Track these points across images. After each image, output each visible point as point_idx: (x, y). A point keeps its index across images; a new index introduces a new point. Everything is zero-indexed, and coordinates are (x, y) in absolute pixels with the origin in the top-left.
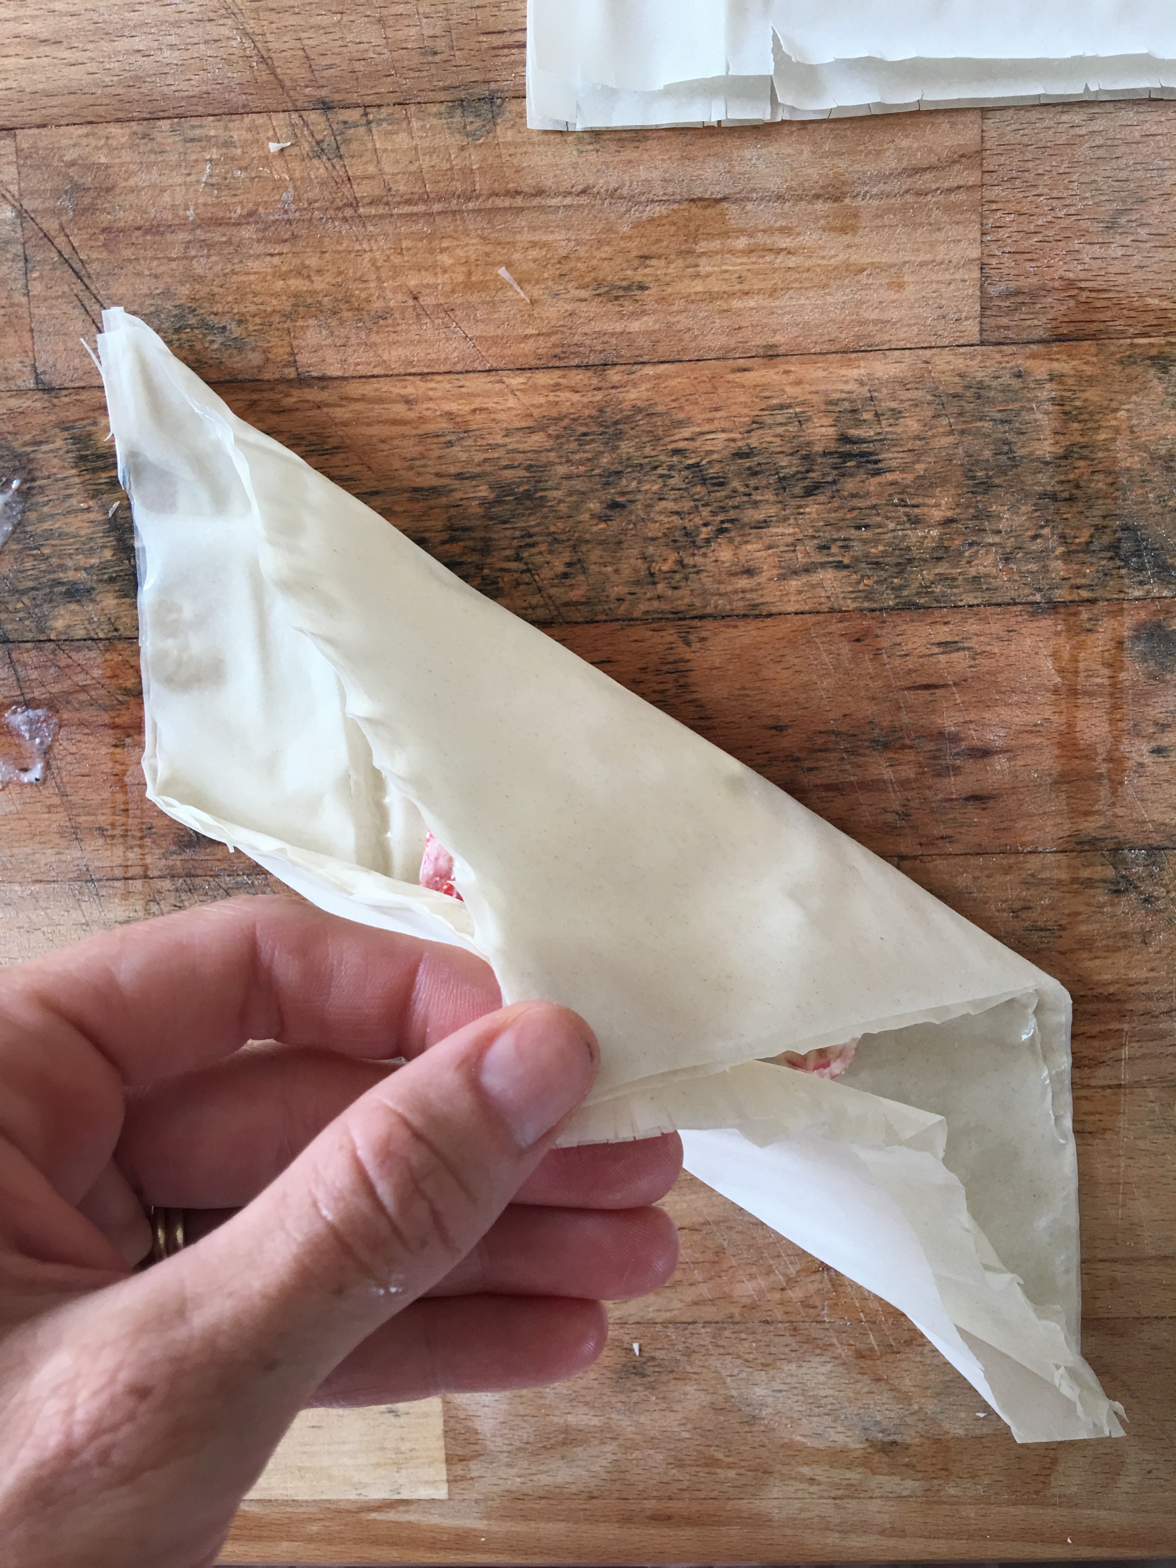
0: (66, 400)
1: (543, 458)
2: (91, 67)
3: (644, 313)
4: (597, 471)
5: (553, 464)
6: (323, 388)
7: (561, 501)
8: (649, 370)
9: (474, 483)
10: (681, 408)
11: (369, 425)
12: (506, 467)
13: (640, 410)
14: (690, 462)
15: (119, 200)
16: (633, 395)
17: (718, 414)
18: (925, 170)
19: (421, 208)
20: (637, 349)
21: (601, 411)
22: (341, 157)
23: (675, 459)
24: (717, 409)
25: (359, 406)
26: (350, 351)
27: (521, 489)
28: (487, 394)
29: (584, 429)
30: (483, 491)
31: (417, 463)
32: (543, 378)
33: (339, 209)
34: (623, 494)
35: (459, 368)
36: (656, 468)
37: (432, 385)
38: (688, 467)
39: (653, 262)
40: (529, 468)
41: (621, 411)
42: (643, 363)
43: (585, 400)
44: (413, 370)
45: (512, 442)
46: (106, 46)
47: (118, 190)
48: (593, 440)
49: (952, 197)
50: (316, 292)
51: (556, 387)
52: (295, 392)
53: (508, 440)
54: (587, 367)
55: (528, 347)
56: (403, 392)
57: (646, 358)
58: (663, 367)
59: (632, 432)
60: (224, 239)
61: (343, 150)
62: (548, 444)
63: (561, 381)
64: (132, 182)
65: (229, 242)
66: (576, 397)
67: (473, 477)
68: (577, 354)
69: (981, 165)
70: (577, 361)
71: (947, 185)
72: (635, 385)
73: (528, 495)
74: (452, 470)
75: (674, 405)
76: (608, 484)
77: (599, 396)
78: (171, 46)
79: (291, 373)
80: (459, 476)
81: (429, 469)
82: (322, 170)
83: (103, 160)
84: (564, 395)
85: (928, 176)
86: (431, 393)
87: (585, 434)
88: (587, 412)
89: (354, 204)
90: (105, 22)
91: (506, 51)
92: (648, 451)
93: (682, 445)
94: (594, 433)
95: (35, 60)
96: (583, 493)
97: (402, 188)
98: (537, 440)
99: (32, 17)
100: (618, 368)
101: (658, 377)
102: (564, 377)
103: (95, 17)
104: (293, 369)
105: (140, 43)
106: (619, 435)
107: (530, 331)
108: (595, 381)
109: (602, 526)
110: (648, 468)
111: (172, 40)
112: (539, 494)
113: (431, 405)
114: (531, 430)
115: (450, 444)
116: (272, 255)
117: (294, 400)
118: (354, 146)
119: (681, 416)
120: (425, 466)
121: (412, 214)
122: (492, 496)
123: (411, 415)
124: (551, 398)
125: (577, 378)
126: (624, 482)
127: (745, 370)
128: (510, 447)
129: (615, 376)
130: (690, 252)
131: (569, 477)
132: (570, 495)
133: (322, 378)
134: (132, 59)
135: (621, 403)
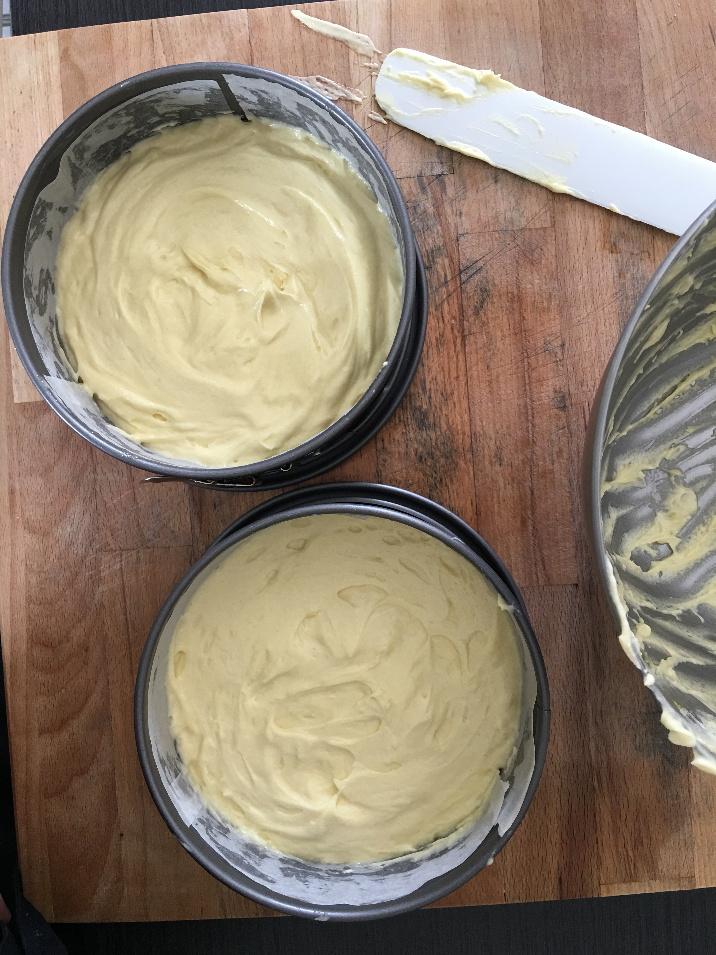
0: (454, 246)
1: (438, 430)
2: (576, 257)
3: (491, 465)
4: (433, 450)
5: (436, 433)
6: (461, 345)
7: (421, 436)
8: (471, 468)
9: (428, 403)
10: (458, 481)
11: (448, 363)
12: (434, 415)
13: (457, 465)
14: (438, 485)
15: (528, 268)
16: (462, 463)
17: (455, 495)
18: (544, 565)
19: (527, 381)
20: (479, 464)
21: (456, 451)
22: (545, 352)
23: (439, 479)
24: (457, 494)
25: (455, 359)
26: (475, 355)
27: (426, 421)
28: (461, 407)
29: (449, 444)
30: (425, 407)
31: (435, 381)
32: (467, 429)
33: (526, 351)
34: (425, 460)
35: (470, 397)
36: (435, 472)
37: (464, 387)
38: (436, 484)
39: (510, 469)
40: (434, 424)
41: (456, 458)
42: (473, 467)
43: (460, 445)
44: (469, 379)
45: (443, 418)
46: (585, 262)
47: (532, 266)
48: (445, 448)
49: (534, 576)
50: (497, 342)
51: (464, 434)
52: (459, 334)
53: (444, 416)
54: (471, 445)
55: (478, 422)
56: (461, 376)
57: (475, 467)
58: (472, 473)
59: (448, 463)
60: (515, 308)
61: (547, 352)
62: (443, 431)
63: (466, 436)
64: (535, 272)
65: (513, 309)
66: (460, 441)
67: (430, 403)
68: (476, 441)
69: (546, 585)
70: (473, 441)
71: (539, 574)
72: (466, 463)
73: (423, 423)
74: (433, 395)
75: (459, 478)
76: (429, 454)
77: (461, 450)
78: (584, 287)
79: (467, 332)
80: (430, 397)
81: (432, 385)
82: (540, 345)
83: (543, 261)
84: (461, 436)
85: (542, 566)
86: (460, 386)
87: (447, 445)
88: (455, 446)
89: (528, 357)
90: (593, 262)
91: (583, 412)
92: (442, 469)
93: (444, 482)
94: (448, 448)
95: (579, 235)
96: (425, 445)
97: (534, 374)
98: (444, 426)
99: (595, 234)
100: (471, 456)
101: (469, 472)
102: (468, 436)
103: (594, 258)
104: (468, 333)
105: (585, 275)
106: (447, 458)
107: (484, 423)
108: (466, 448)
109: (413, 453)
110: (435, 469)
111: (586, 288)
112: (424, 428)
113: (456, 386)
114: (448, 424)
115: (442, 394)
116: (509, 326)
117: (457, 334)
118: (548, 356)
119: (454, 481)
120: (434, 384)
121: (525, 378)
122: (423, 410)
123: (452, 379)
124: (460, 432)
125: (468, 441)
126: (430, 460)
127: (472, 504)
128: (441, 417)
129: (469, 456)
130: (513, 482)
131: (431, 440)
132: (424, 440)
133: (465, 345)
134: (580, 273)
135: (459, 458)
